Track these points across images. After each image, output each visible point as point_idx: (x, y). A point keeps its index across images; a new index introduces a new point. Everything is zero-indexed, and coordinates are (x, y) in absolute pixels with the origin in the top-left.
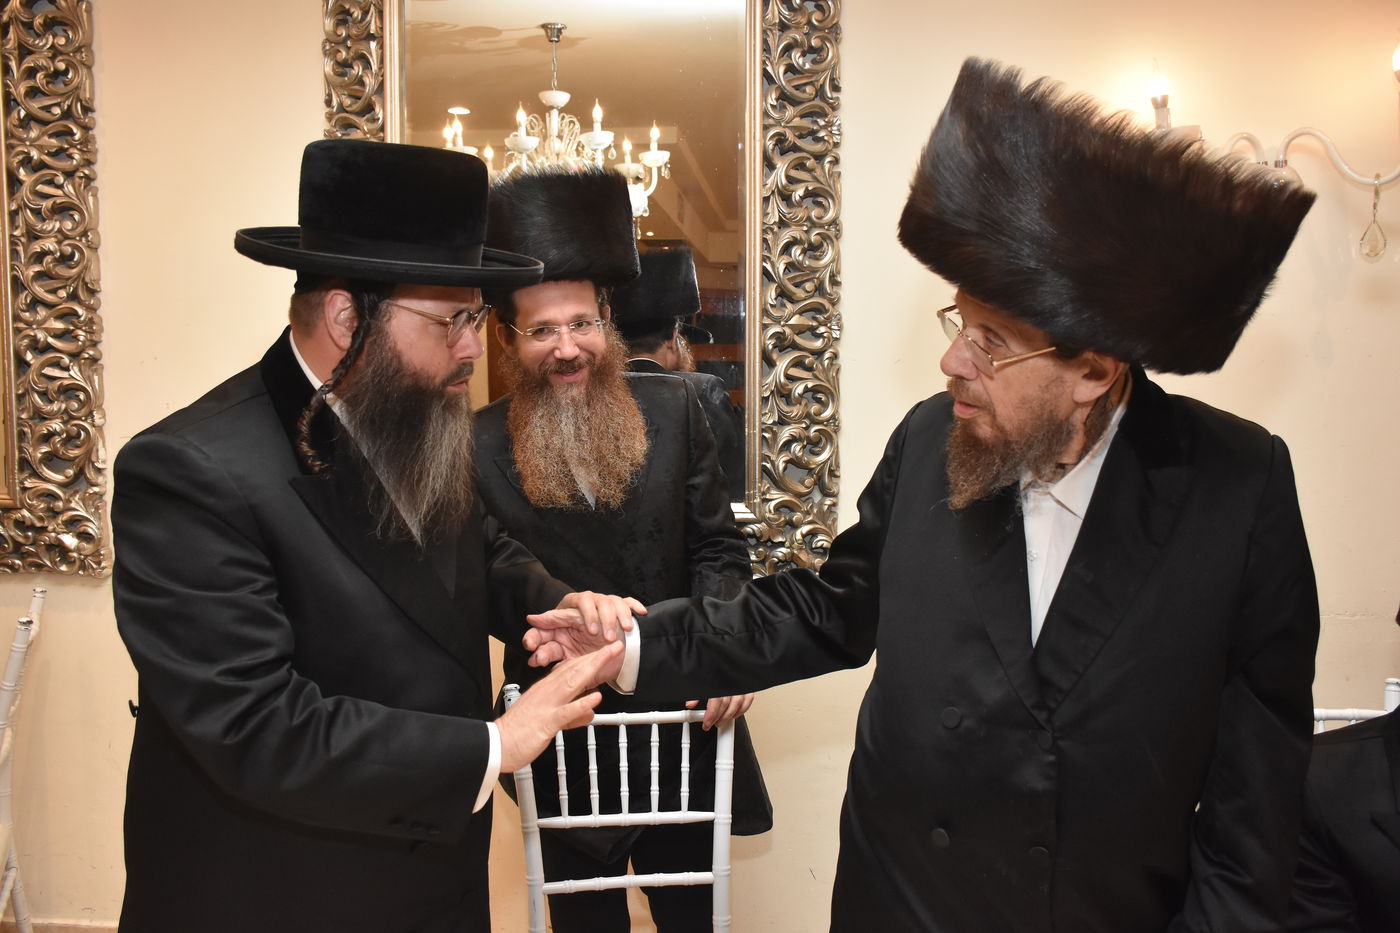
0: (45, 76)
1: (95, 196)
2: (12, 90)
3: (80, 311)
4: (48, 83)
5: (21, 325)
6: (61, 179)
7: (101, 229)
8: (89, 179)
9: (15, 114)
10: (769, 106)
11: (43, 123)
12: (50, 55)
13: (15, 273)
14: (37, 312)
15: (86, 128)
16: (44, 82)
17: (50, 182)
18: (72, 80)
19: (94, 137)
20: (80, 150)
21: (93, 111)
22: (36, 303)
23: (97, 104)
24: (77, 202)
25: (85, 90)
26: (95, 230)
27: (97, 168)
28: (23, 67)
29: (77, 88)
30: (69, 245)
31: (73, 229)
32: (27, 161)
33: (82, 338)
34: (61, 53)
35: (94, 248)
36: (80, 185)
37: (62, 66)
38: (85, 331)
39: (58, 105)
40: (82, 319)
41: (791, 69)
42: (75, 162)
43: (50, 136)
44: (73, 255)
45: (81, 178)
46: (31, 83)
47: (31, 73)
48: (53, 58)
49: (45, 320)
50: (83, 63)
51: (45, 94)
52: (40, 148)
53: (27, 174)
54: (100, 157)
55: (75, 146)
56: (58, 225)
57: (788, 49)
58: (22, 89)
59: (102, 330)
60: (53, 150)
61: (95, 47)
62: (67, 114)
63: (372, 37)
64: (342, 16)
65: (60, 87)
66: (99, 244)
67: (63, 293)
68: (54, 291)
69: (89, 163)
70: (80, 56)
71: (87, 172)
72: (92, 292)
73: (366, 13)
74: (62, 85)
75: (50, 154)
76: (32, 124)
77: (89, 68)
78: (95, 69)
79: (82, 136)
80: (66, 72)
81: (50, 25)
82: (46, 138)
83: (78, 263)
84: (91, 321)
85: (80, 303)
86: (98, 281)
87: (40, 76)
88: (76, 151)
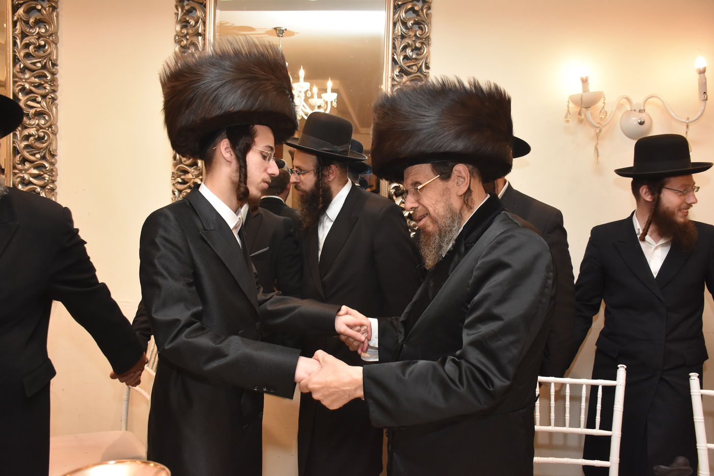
0: (34, 48)
1: (56, 108)
2: (17, 54)
3: (47, 165)
4: (35, 51)
5: (17, 171)
6: (39, 99)
7: (58, 125)
8: (54, 99)
9: (18, 66)
10: (395, 76)
11: (32, 71)
12: (37, 37)
13: (15, 145)
14: (25, 165)
15: (53, 74)
16: (34, 50)
17: (34, 100)
18: (47, 50)
19: (57, 78)
20: (50, 85)
21: (57, 65)
22: (24, 160)
23: (59, 62)
24: (47, 111)
25: (53, 55)
26: (55, 125)
27: (57, 94)
28: (23, 43)
29: (50, 54)
30: (42, 132)
31: (45, 124)
32: (23, 89)
33: (47, 179)
34: (43, 37)
35: (55, 134)
36: (49, 102)
37: (42, 43)
38: (49, 175)
39: (40, 62)
40: (47, 169)
41: (406, 58)
42: (47, 91)
43: (35, 77)
44: (44, 137)
45: (49, 98)
46: (27, 51)
47: (27, 46)
48: (38, 39)
49: (28, 169)
50: (53, 42)
51: (33, 56)
52: (31, 83)
53: (23, 96)
54: (60, 88)
55: (47, 83)
56: (37, 122)
57: (405, 48)
58: (22, 54)
59: (57, 175)
60: (36, 84)
61: (59, 34)
62: (44, 67)
63: (200, 34)
64: (185, 24)
65: (41, 53)
66: (57, 132)
67: (38, 156)
68: (34, 155)
69: (54, 91)
70: (52, 38)
71: (53, 96)
72: (53, 156)
73: (197, 22)
74: (42, 52)
75: (34, 86)
76: (26, 70)
77: (56, 44)
78: (58, 45)
79: (51, 78)
80: (45, 46)
81: (38, 22)
82: (33, 78)
83: (46, 141)
84: (52, 170)
85: (47, 161)
86: (56, 150)
87: (31, 47)
88: (48, 85)
